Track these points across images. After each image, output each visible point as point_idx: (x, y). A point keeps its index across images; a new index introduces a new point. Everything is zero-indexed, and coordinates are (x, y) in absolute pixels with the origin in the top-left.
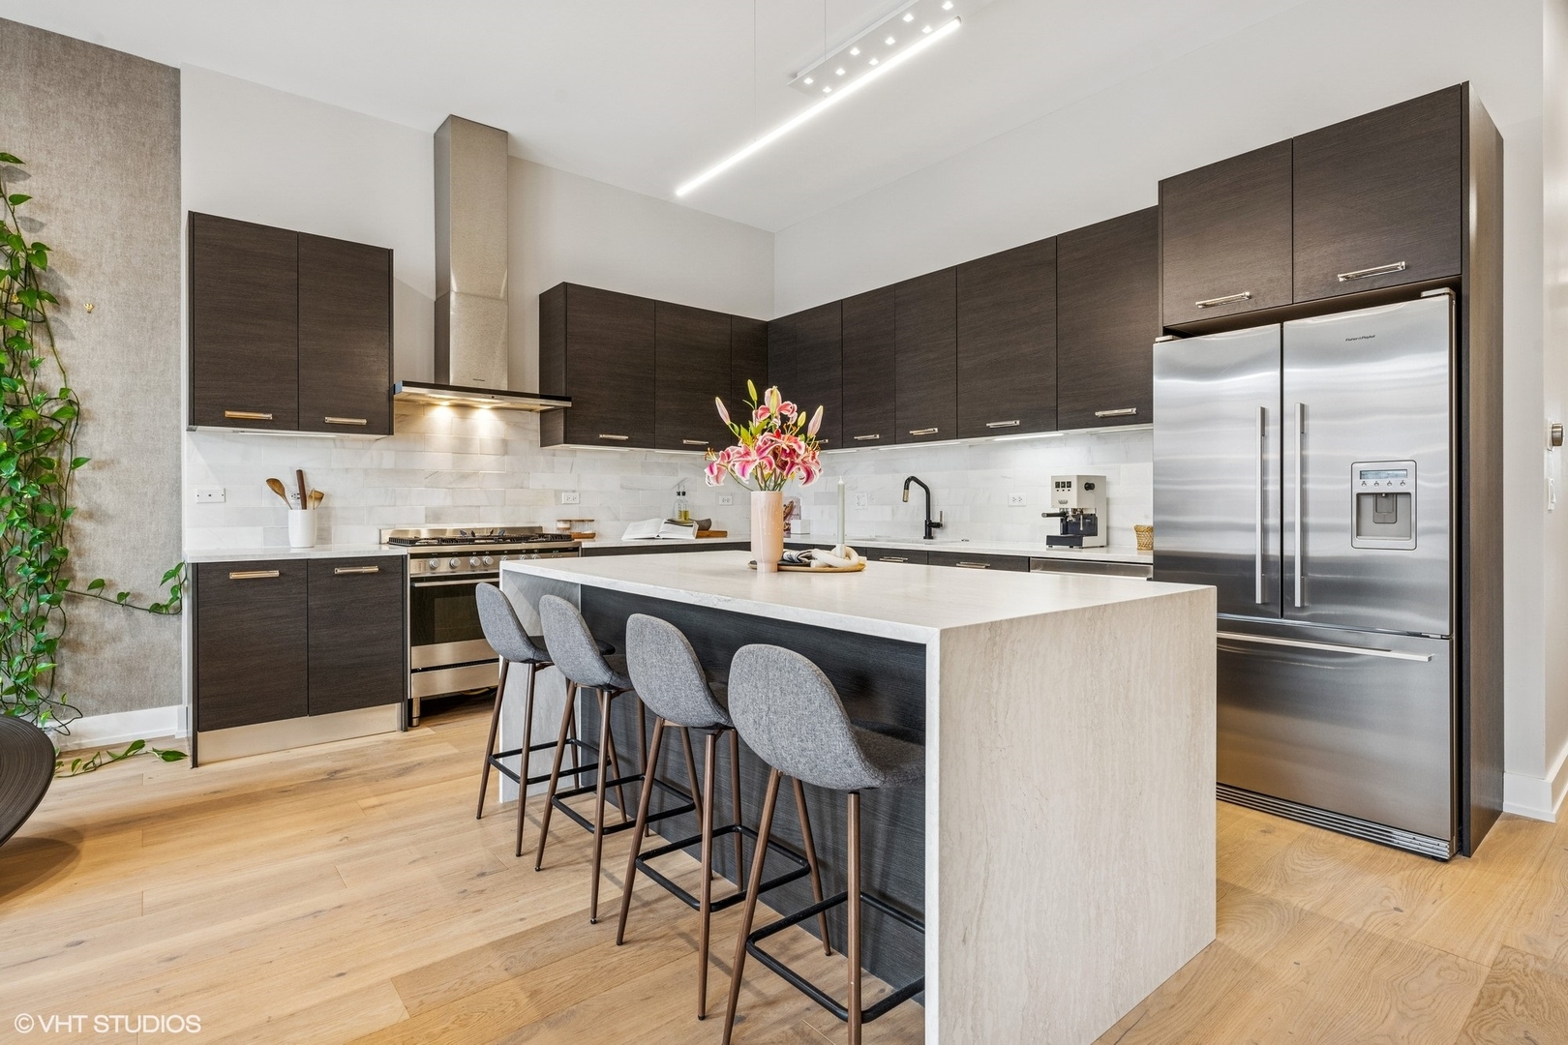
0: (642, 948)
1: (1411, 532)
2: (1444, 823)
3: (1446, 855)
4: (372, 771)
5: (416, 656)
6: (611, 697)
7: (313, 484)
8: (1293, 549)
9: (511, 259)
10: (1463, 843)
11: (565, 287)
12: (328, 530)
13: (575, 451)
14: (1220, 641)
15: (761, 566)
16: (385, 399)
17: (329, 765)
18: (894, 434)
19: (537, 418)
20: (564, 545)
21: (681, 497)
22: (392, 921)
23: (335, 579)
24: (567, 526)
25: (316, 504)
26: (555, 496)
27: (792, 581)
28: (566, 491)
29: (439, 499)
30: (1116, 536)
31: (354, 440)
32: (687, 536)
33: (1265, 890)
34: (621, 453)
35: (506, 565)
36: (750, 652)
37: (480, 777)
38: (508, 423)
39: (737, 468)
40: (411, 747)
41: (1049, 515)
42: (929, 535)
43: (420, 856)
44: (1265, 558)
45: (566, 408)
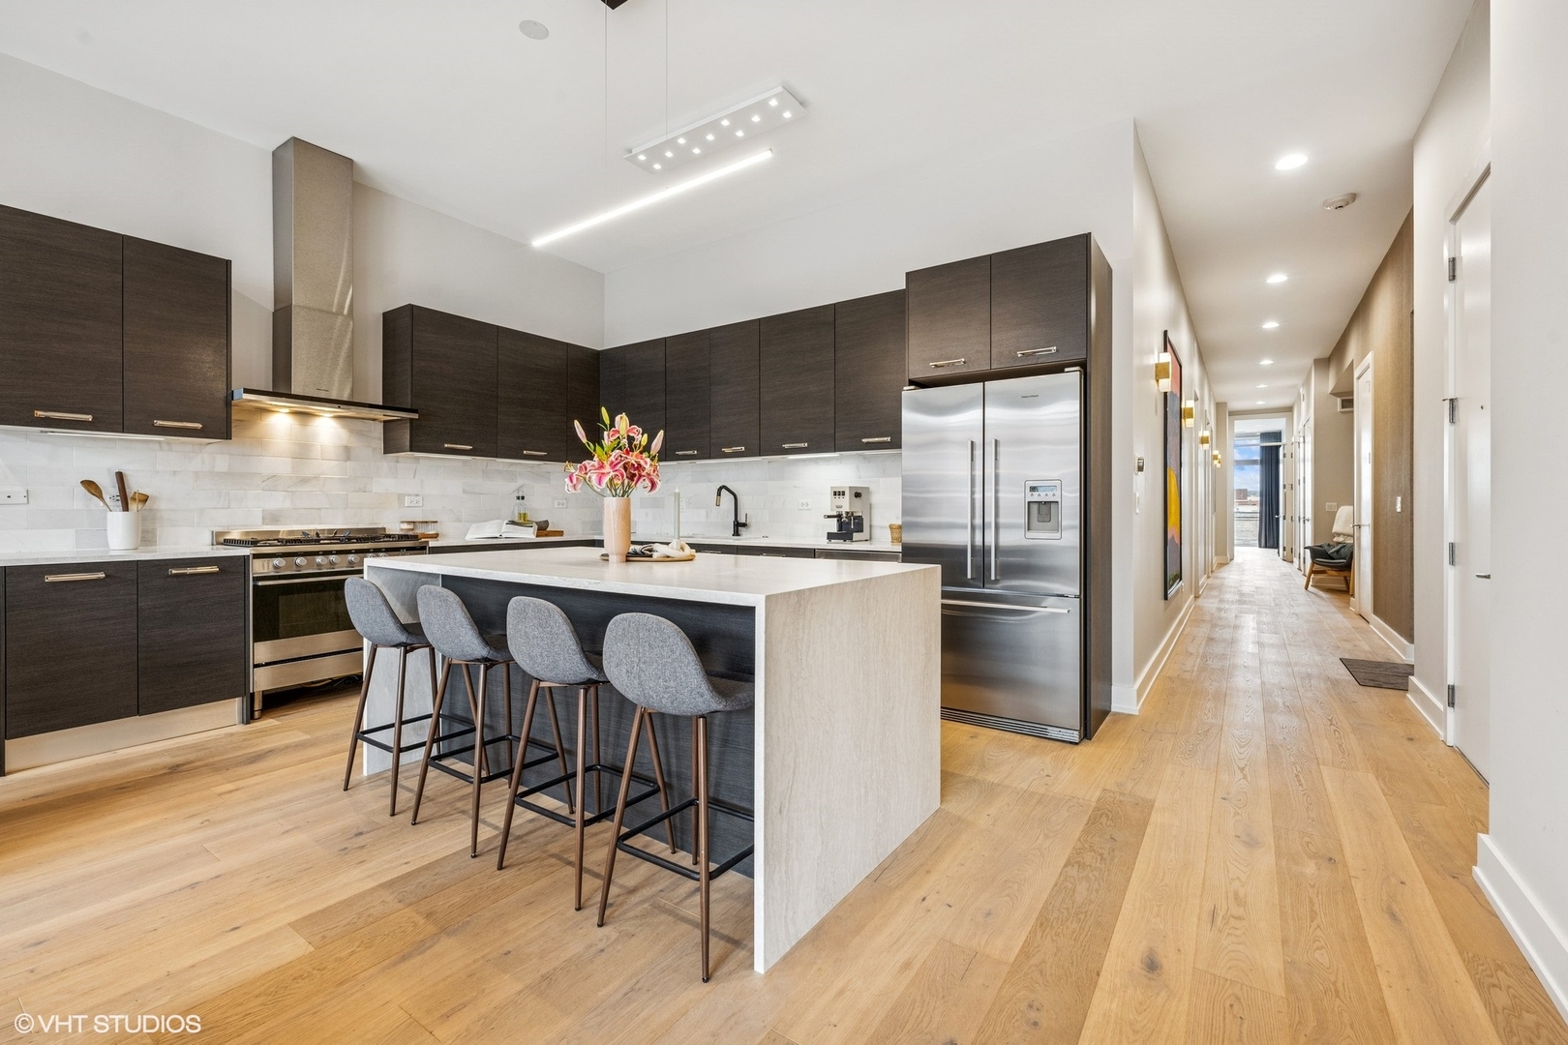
0: (520, 870)
1: (1057, 528)
2: (1075, 720)
3: (1077, 740)
4: (219, 761)
5: (262, 651)
6: (487, 669)
7: (134, 486)
8: (990, 540)
9: (355, 276)
10: (1087, 732)
11: (411, 308)
12: (153, 532)
13: (418, 458)
14: (944, 606)
15: (613, 558)
16: (222, 404)
17: (168, 760)
18: (709, 450)
19: (381, 426)
20: (413, 543)
21: (521, 501)
22: (277, 881)
23: (169, 580)
24: (411, 526)
25: (140, 507)
26: (399, 499)
27: (637, 569)
28: (410, 495)
29: (278, 501)
30: (876, 533)
31: (183, 443)
32: (529, 535)
33: (971, 774)
34: (464, 461)
35: (369, 561)
36: (624, 619)
37: (347, 755)
38: (351, 431)
39: (594, 477)
40: (258, 737)
41: (829, 517)
42: (736, 533)
43: (292, 827)
44: (973, 547)
45: (411, 420)
